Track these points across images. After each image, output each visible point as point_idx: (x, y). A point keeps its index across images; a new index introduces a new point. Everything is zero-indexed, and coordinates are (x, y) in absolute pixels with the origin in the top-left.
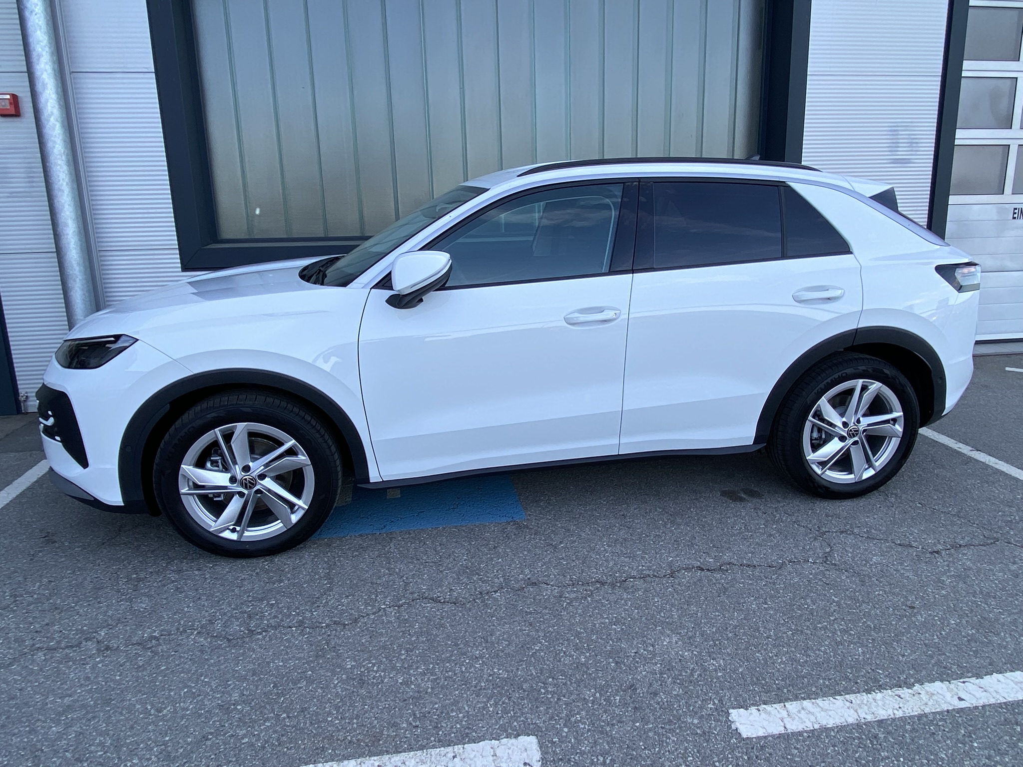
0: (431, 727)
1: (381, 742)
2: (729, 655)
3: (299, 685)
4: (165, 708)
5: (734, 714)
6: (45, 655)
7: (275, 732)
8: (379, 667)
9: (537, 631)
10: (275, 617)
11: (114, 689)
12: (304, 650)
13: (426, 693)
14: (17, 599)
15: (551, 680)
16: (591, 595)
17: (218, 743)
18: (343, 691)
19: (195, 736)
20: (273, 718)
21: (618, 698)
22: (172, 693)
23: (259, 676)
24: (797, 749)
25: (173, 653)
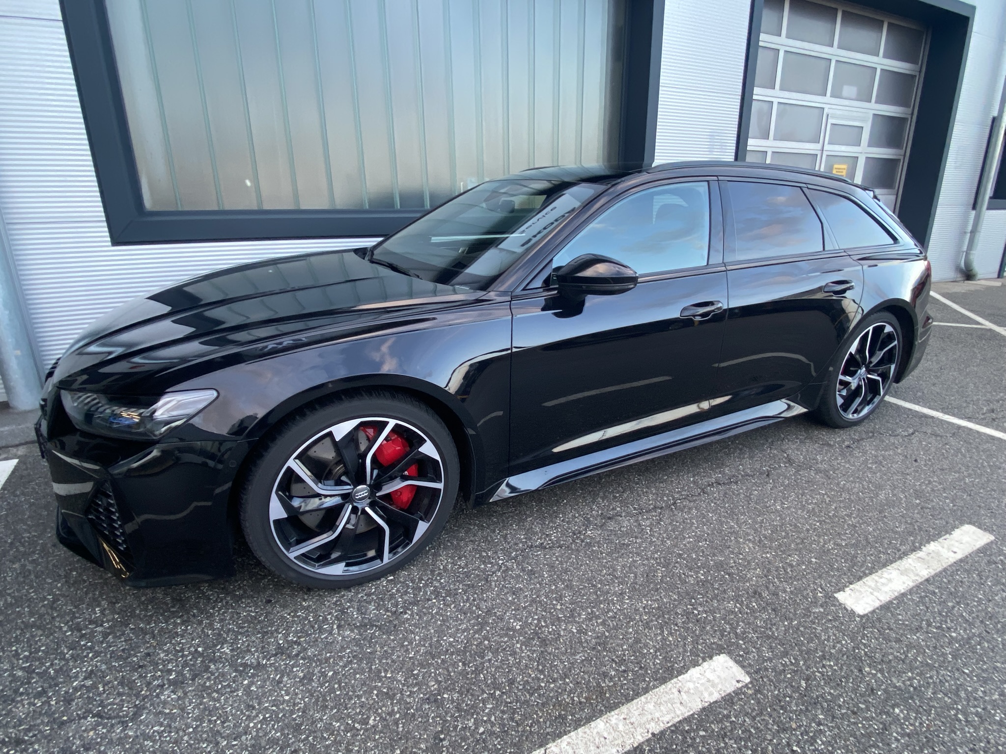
0: (637, 669)
1: (607, 695)
2: (796, 550)
3: (487, 658)
4: (369, 718)
5: (840, 596)
6: (174, 692)
7: (503, 712)
8: (545, 622)
9: (647, 559)
10: (406, 593)
11: (292, 712)
12: (461, 620)
13: (607, 637)
14: (84, 632)
15: (693, 601)
16: (661, 520)
17: (456, 741)
18: (533, 654)
19: (426, 741)
20: (488, 698)
21: (754, 604)
22: (363, 700)
23: (440, 658)
24: (900, 615)
25: (328, 655)
